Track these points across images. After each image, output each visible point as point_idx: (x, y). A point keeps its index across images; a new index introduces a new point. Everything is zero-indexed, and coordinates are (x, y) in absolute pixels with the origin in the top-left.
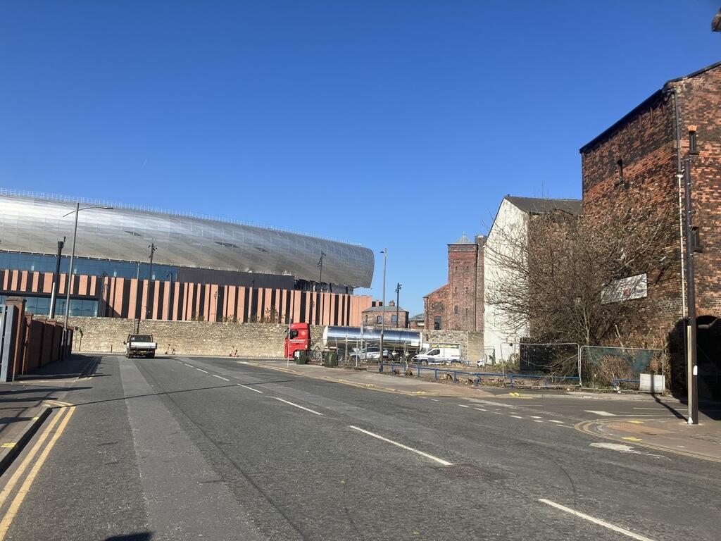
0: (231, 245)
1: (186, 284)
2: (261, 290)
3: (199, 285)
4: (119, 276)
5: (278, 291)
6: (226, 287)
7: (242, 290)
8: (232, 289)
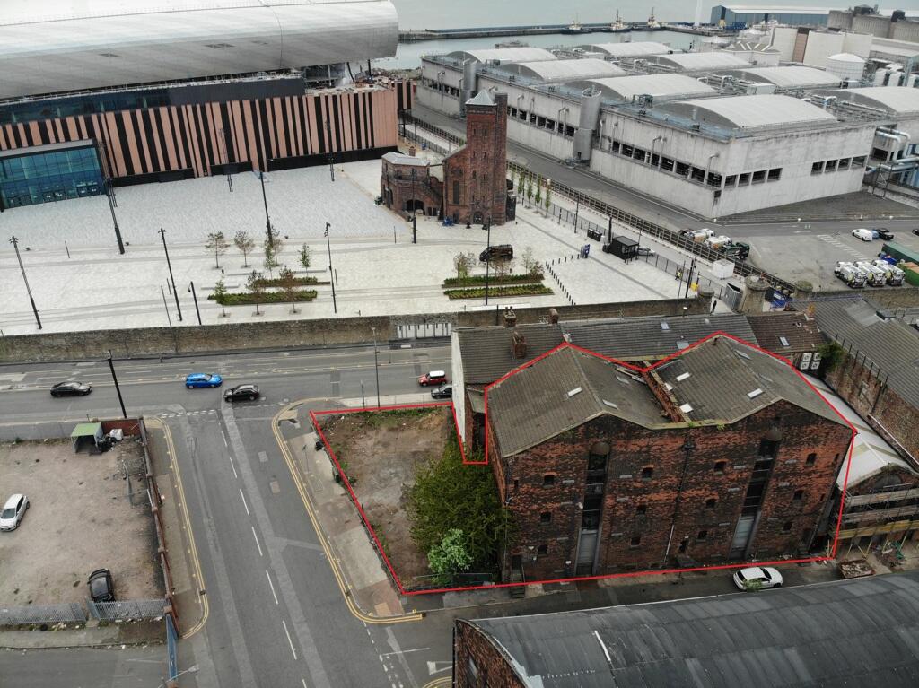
0: (223, 45)
1: (183, 107)
2: (268, 101)
3: (198, 106)
4: (107, 110)
5: (288, 100)
6: (228, 104)
7: (247, 104)
8: (236, 104)
